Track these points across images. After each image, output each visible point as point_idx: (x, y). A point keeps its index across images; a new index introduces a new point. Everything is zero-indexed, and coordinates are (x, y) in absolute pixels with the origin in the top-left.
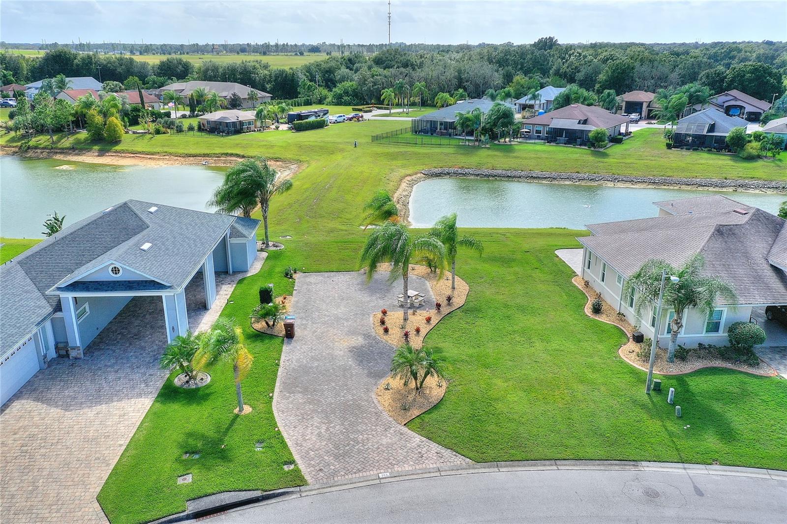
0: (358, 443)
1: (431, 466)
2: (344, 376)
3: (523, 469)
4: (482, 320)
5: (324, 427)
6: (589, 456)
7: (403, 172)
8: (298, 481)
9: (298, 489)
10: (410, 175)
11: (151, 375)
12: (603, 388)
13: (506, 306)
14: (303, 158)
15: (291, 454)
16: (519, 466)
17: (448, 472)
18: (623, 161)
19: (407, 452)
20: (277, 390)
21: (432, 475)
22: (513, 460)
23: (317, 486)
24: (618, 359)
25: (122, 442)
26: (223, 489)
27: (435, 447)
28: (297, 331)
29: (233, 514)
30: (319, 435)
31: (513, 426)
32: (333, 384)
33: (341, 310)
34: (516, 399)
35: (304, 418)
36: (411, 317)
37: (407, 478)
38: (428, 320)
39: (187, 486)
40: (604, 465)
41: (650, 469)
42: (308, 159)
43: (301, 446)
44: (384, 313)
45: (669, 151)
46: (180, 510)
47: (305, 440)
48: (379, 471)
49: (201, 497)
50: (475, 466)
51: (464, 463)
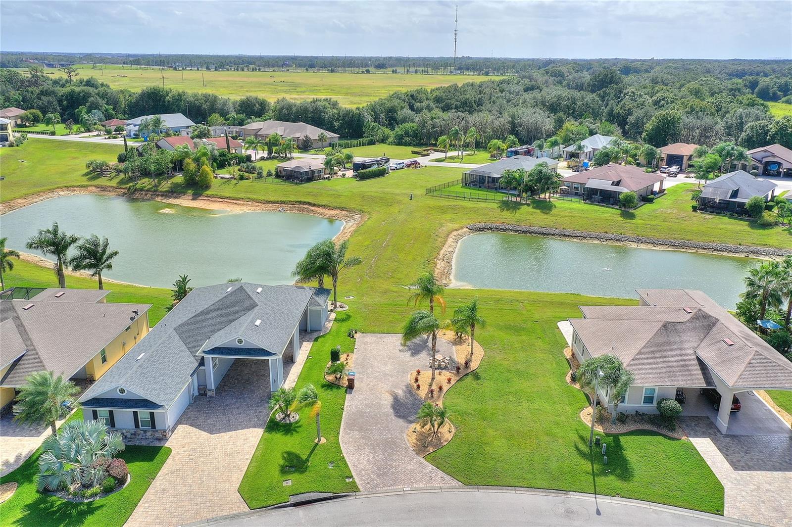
0: (392, 467)
1: (437, 485)
2: (387, 420)
3: (494, 491)
4: (488, 382)
5: (372, 455)
6: (536, 486)
7: (451, 226)
8: (354, 488)
9: (354, 494)
10: (456, 230)
11: (260, 412)
12: (560, 441)
13: (509, 371)
14: (365, 208)
15: (350, 471)
16: (491, 489)
17: (446, 490)
18: (649, 222)
19: (422, 475)
20: (342, 427)
21: (436, 491)
22: (488, 485)
23: (366, 493)
24: (578, 419)
25: (248, 457)
26: (310, 490)
27: (440, 473)
28: (357, 384)
29: (316, 505)
30: (368, 460)
31: (493, 463)
32: (379, 426)
33: (388, 368)
34: (499, 444)
35: (359, 449)
36: (437, 376)
37: (421, 491)
38: (449, 380)
39: (289, 487)
40: (545, 492)
41: (575, 497)
42: (369, 210)
43: (357, 467)
44: (419, 372)
45: (694, 213)
46: (286, 501)
47: (359, 463)
48: (404, 486)
49: (297, 494)
50: (464, 487)
51: (457, 485)
